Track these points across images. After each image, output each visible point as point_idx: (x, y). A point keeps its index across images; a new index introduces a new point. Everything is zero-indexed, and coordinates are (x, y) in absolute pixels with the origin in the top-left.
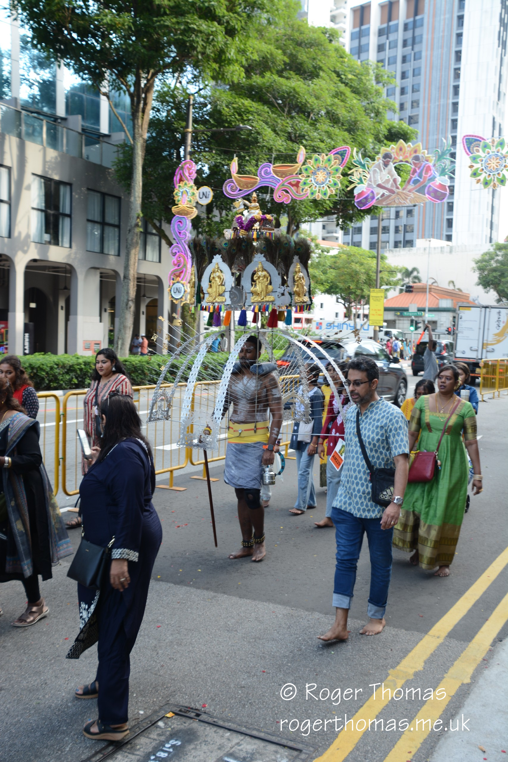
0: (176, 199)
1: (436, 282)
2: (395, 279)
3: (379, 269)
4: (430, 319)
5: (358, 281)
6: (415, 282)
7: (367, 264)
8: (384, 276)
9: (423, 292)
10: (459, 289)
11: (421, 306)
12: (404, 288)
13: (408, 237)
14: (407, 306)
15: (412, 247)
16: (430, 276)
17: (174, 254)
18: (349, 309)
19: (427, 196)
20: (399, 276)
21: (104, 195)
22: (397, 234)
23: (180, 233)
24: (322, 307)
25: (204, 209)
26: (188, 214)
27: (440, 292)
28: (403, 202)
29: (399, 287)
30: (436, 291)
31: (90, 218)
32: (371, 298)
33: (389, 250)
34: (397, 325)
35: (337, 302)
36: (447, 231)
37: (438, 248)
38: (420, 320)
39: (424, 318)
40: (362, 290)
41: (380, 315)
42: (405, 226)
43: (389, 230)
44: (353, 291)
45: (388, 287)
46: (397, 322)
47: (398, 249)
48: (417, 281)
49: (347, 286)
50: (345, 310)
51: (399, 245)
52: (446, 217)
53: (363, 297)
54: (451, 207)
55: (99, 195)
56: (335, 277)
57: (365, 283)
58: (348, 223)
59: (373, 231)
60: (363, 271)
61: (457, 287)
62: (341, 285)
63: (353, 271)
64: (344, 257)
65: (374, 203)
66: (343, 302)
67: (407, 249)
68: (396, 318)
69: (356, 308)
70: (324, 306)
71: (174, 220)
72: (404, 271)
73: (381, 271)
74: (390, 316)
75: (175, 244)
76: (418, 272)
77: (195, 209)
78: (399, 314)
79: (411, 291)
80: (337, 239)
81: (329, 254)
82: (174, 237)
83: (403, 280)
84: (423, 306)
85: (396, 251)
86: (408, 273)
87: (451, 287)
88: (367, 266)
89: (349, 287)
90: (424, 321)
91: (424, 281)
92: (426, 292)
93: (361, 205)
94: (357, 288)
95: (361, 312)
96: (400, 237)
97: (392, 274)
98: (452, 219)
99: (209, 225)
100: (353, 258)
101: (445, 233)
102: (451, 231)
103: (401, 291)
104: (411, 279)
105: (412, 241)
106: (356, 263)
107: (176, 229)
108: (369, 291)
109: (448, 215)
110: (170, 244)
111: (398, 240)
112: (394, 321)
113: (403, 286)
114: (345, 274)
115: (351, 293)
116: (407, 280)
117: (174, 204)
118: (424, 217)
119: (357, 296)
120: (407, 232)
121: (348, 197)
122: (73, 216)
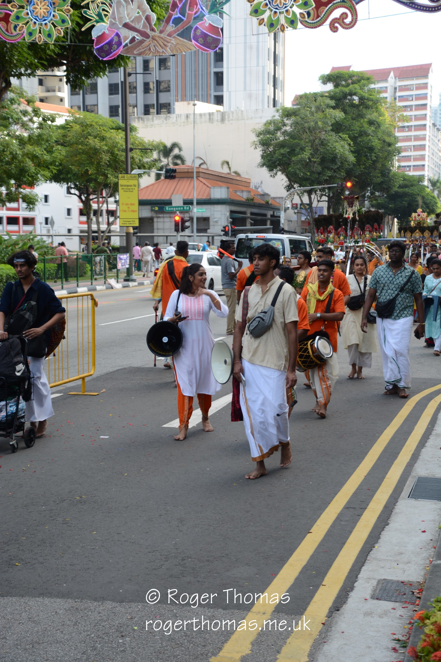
1: (204, 163)
2: (149, 160)
3: (130, 146)
4: (200, 215)
5: (98, 163)
6: (176, 164)
7: (110, 138)
8: (135, 156)
9: (188, 177)
10: (236, 172)
11: (186, 198)
12: (163, 172)
13: (164, 98)
14: (167, 198)
15: (169, 112)
16: (196, 156)
18: (86, 203)
19: (193, 41)
20: (155, 155)
22: (147, 95)
24: (46, 201)
27: (210, 177)
28: (161, 50)
29: (153, 172)
30: (206, 176)
32: (120, 188)
33: (139, 118)
34: (155, 224)
35: (69, 192)
36: (215, 91)
37: (205, 114)
38: (186, 217)
39: (191, 215)
40: (106, 176)
41: (133, 211)
42: (158, 83)
43: (135, 88)
44: (93, 177)
45: (141, 171)
46: (155, 220)
47: (150, 117)
48: (179, 162)
49: (84, 170)
50: (81, 205)
51: (151, 110)
52: (214, 70)
53: (106, 186)
54: (219, 57)
56: (66, 157)
57: (108, 166)
58: (83, 78)
59: (113, 89)
60: (106, 148)
61: (233, 170)
62: (74, 169)
63: (90, 149)
64: (77, 127)
65: (121, 51)
66: (77, 192)
67: (162, 116)
68: (154, 215)
69: (98, 202)
70: (50, 199)
72: (162, 148)
73: (131, 150)
74: (146, 212)
76: (180, 150)
78: (157, 208)
79: (173, 177)
80: (62, 100)
81: (54, 124)
83: (160, 159)
84: (190, 198)
85: (148, 120)
86: (166, 151)
87: (225, 170)
88: (111, 141)
89: (87, 170)
90: (191, 219)
91: (189, 162)
92: (193, 177)
93: (102, 54)
94: (99, 172)
95: (104, 207)
96: (152, 98)
97: (146, 153)
98: (222, 73)
100: (90, 130)
101: (213, 93)
102: (222, 91)
103: (158, 176)
104: (170, 159)
105: (169, 104)
106: (95, 137)
108: (117, 177)
109: (215, 67)
111: (149, 102)
112: (151, 220)
113: (161, 169)
114: (80, 153)
115: (89, 181)
116: (164, 161)
118: (184, 71)
119: (99, 184)
120: (161, 91)
121: (80, 41)
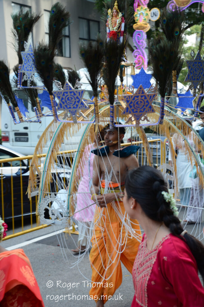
0: (136, 19)
17: (136, 57)
21: (89, 21)
23: (139, 42)
25: (154, 24)
26: (144, 28)
31: (81, 37)
55: (86, 21)
71: (135, 34)
75: (136, 50)
77: (148, 25)
82: (135, 45)
99: (157, 34)
107: (137, 40)
110: (132, 50)
117: (134, 22)
122: (71, 36)
